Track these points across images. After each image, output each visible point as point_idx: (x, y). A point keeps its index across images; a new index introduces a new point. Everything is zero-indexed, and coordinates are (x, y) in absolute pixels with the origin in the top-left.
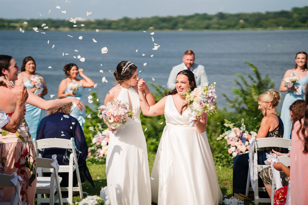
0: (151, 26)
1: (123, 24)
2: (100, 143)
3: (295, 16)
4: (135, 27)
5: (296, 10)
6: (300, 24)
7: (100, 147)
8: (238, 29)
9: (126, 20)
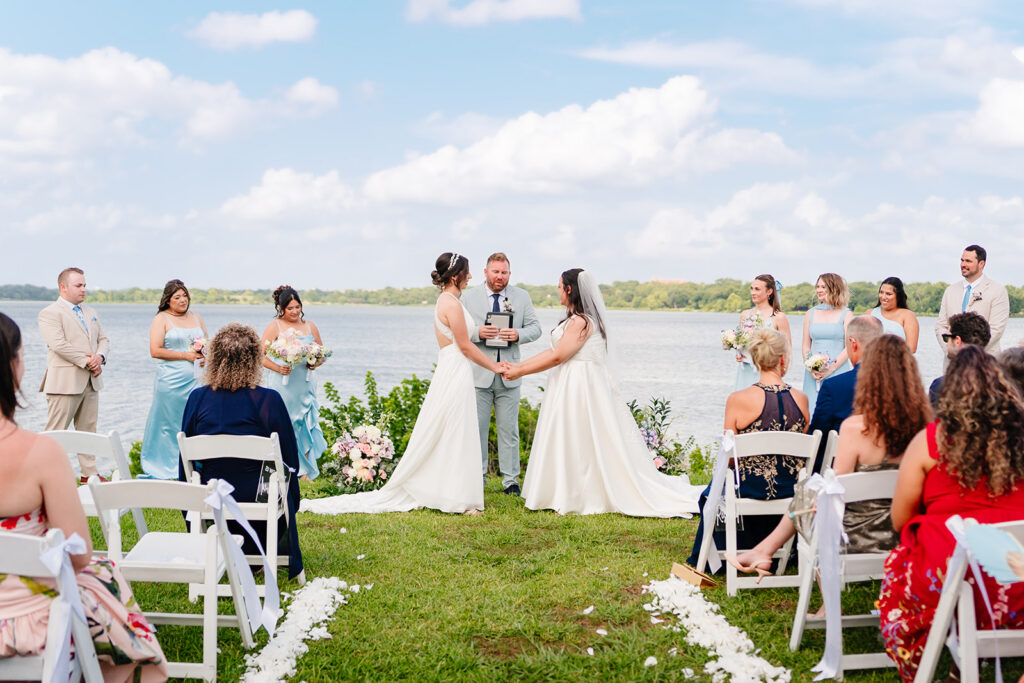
0: (424, 300)
1: (385, 295)
2: (348, 454)
3: (618, 291)
4: (402, 300)
5: (618, 284)
6: (624, 302)
7: (347, 461)
8: (545, 306)
9: (389, 290)
